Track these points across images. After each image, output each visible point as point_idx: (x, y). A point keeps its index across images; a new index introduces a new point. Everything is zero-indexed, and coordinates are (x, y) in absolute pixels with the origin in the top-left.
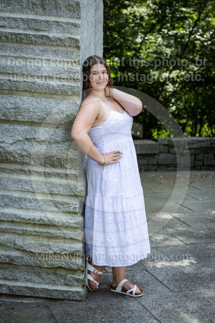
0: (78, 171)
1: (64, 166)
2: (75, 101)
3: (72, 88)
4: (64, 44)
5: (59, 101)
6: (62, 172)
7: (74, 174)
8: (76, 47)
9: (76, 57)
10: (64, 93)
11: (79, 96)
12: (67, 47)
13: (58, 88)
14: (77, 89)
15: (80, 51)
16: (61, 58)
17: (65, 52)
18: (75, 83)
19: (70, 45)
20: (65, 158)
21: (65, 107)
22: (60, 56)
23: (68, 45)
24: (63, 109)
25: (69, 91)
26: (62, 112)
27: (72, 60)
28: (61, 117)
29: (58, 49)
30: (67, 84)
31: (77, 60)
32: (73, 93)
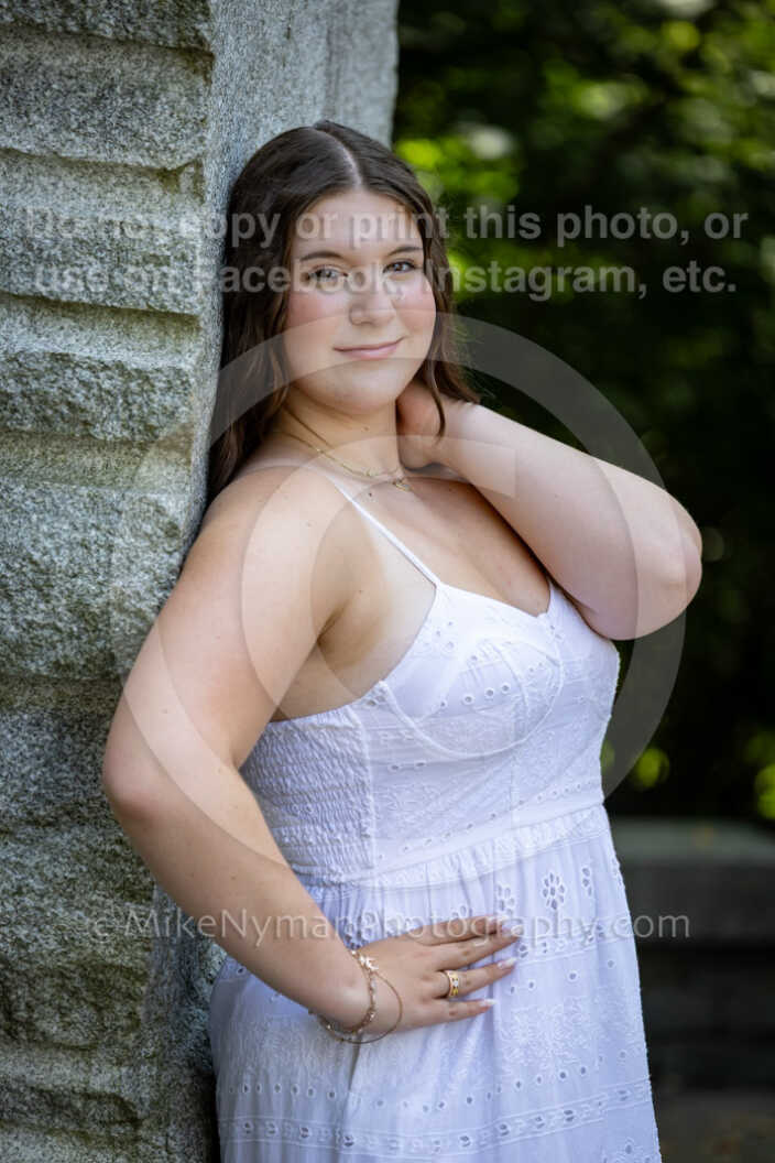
0: (144, 1069)
1: (29, 1025)
2: (152, 496)
3: (133, 385)
4: (82, 26)
5: (21, 488)
6: (20, 1070)
7: (116, 1099)
8: (177, 50)
9: (176, 133)
10: (60, 426)
11: (186, 453)
12: (104, 44)
13: (19, 378)
14: (168, 401)
15: (208, 81)
16: (51, 137)
17: (82, 88)
18: (155, 344)
19: (128, 31)
20: (49, 962)
21: (65, 536)
22: (41, 116)
23: (114, 33)
24: (46, 558)
25: (105, 413)
26: (41, 583)
27: (142, 156)
28: (25, 620)
29: (31, 57)
30: (87, 350)
31: (184, 162)
32: (139, 431)
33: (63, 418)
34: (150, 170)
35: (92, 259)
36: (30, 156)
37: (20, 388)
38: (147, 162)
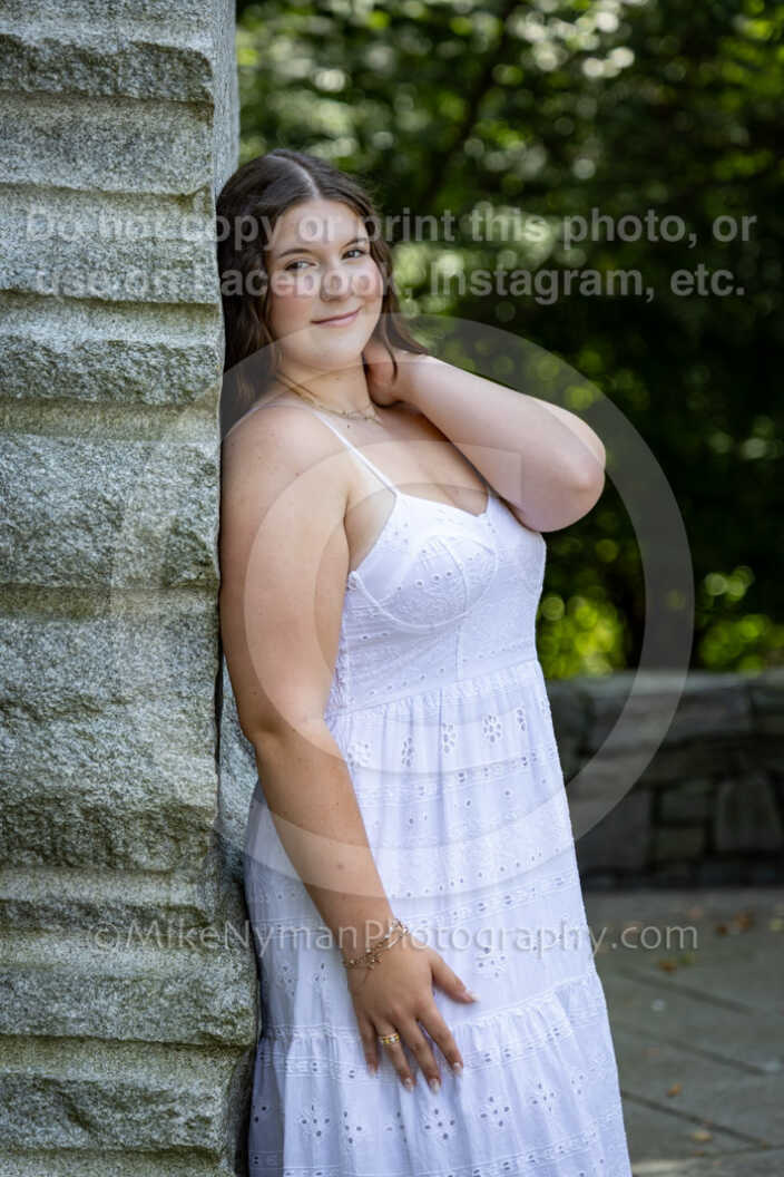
0: (208, 884)
1: (126, 857)
3: (173, 361)
4: (115, 89)
5: (91, 446)
6: (116, 894)
7: (192, 909)
8: (187, 104)
9: (189, 166)
10: (119, 396)
12: (130, 102)
13: (85, 361)
14: (201, 371)
15: (210, 126)
16: (94, 177)
17: (115, 138)
18: (185, 328)
19: (149, 92)
20: (140, 808)
21: (128, 480)
22: (85, 161)
23: (140, 94)
24: (116, 498)
25: (153, 384)
26: (114, 517)
27: (165, 186)
28: (104, 547)
29: (73, 116)
30: (135, 336)
31: (197, 188)
32: (179, 396)
33: (121, 390)
34: (171, 196)
35: (133, 267)
36: (79, 192)
37: (87, 369)
38: (169, 191)
